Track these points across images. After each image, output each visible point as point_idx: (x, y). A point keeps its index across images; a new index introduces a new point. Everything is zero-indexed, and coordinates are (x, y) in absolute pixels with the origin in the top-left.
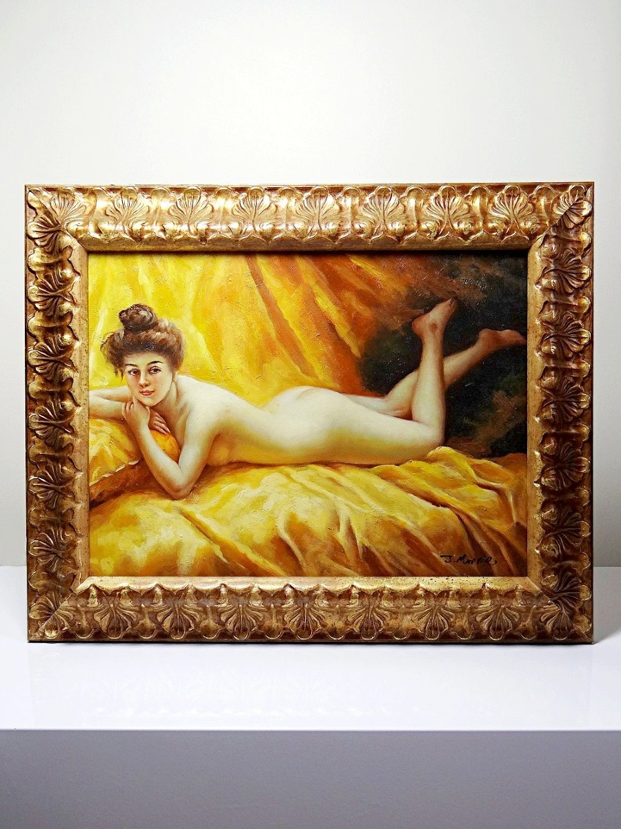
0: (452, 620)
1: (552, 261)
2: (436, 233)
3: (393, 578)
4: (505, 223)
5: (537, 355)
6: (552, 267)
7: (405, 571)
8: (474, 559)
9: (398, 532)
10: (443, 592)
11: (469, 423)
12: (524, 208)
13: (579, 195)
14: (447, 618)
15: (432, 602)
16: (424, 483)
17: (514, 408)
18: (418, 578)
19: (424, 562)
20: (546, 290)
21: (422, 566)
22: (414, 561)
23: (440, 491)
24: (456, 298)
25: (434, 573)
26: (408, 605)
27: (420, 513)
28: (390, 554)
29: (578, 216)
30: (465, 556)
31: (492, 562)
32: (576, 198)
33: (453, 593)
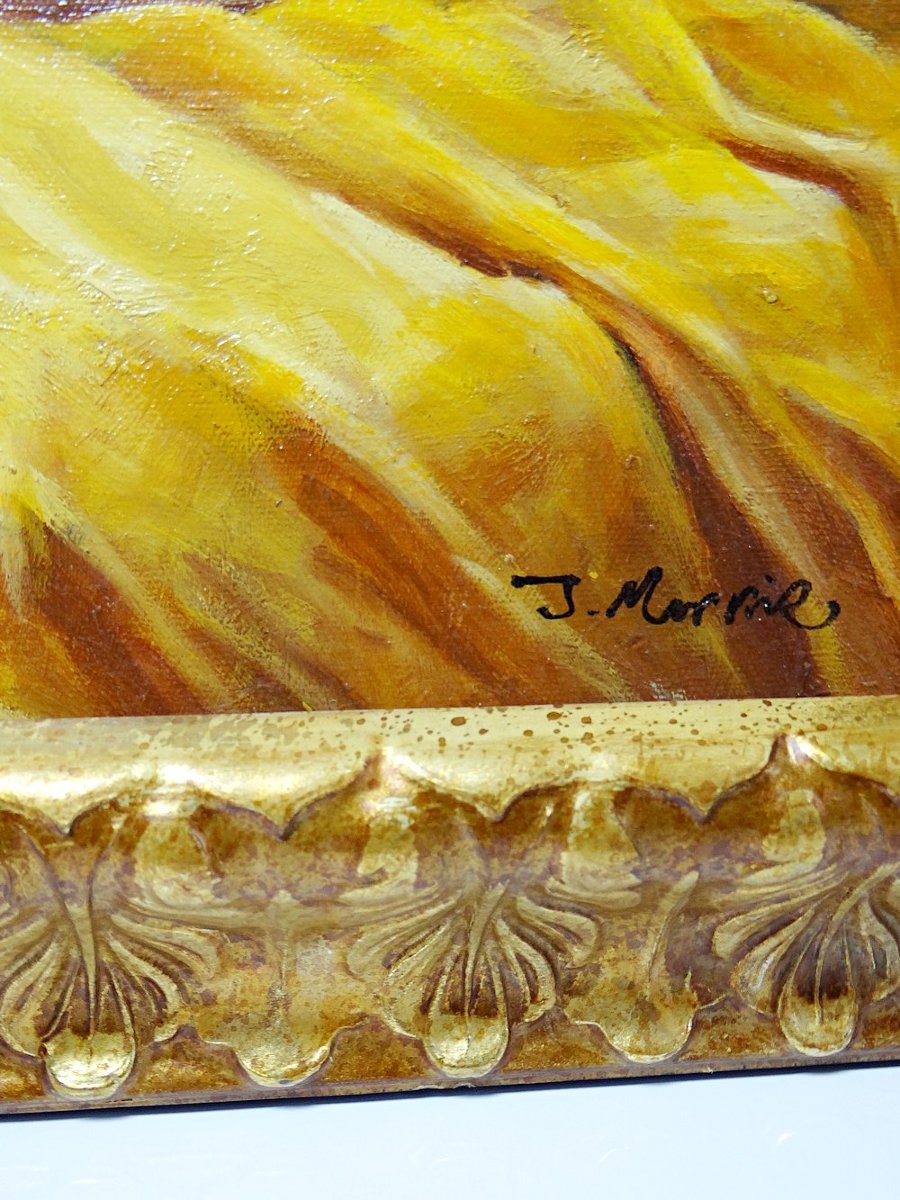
0: (578, 954)
3: (216, 721)
7: (296, 680)
8: (712, 597)
9: (251, 437)
10: (531, 794)
14: (551, 949)
15: (468, 861)
16: (407, 124)
18: (373, 717)
19: (413, 620)
21: (403, 645)
22: (349, 612)
23: (508, 180)
25: (471, 686)
26: (312, 884)
27: (387, 317)
28: (202, 569)
30: (655, 576)
31: (812, 611)
33: (598, 805)
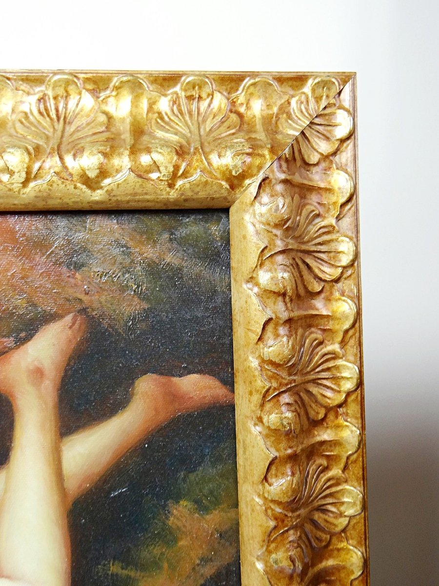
1: (278, 232)
2: (24, 175)
4: (177, 153)
5: (256, 430)
6: (280, 245)
11: (120, 572)
12: (222, 122)
13: (327, 96)
17: (212, 535)
20: (268, 294)
24: (83, 311)
29: (327, 138)
32: (323, 103)
